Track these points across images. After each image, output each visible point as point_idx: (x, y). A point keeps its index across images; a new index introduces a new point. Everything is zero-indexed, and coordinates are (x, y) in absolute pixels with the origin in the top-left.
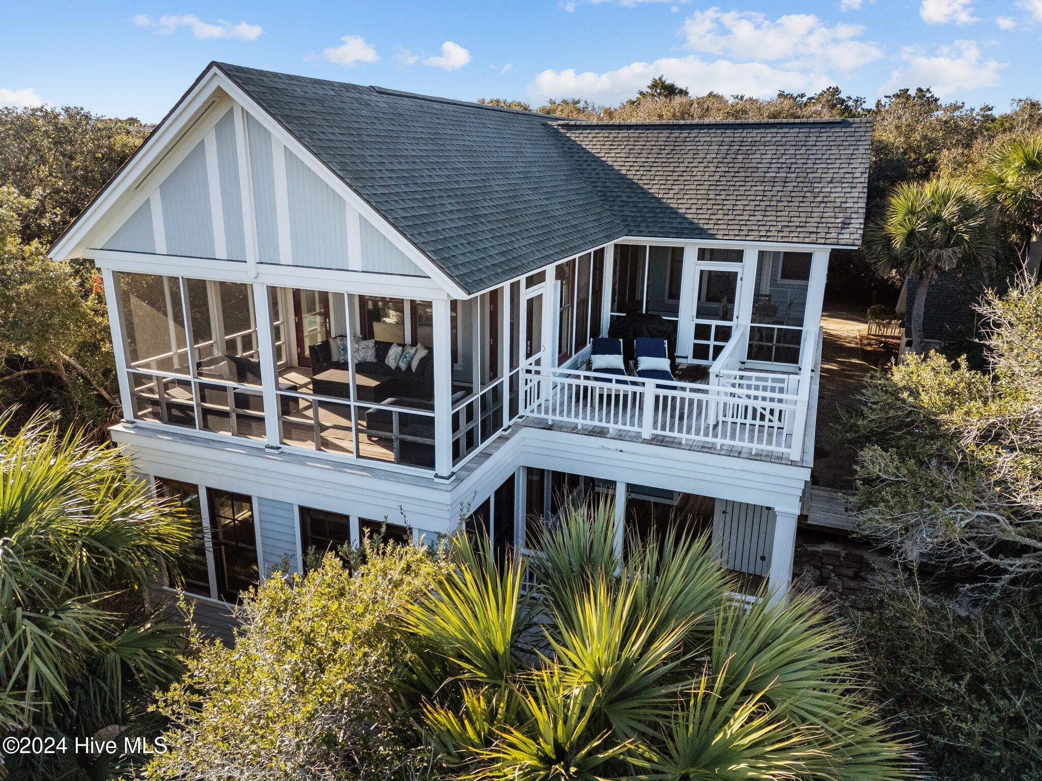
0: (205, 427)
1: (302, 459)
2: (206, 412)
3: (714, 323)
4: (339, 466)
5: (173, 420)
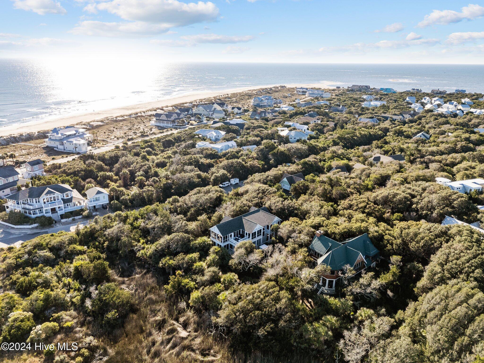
0: (214, 238)
1: (218, 241)
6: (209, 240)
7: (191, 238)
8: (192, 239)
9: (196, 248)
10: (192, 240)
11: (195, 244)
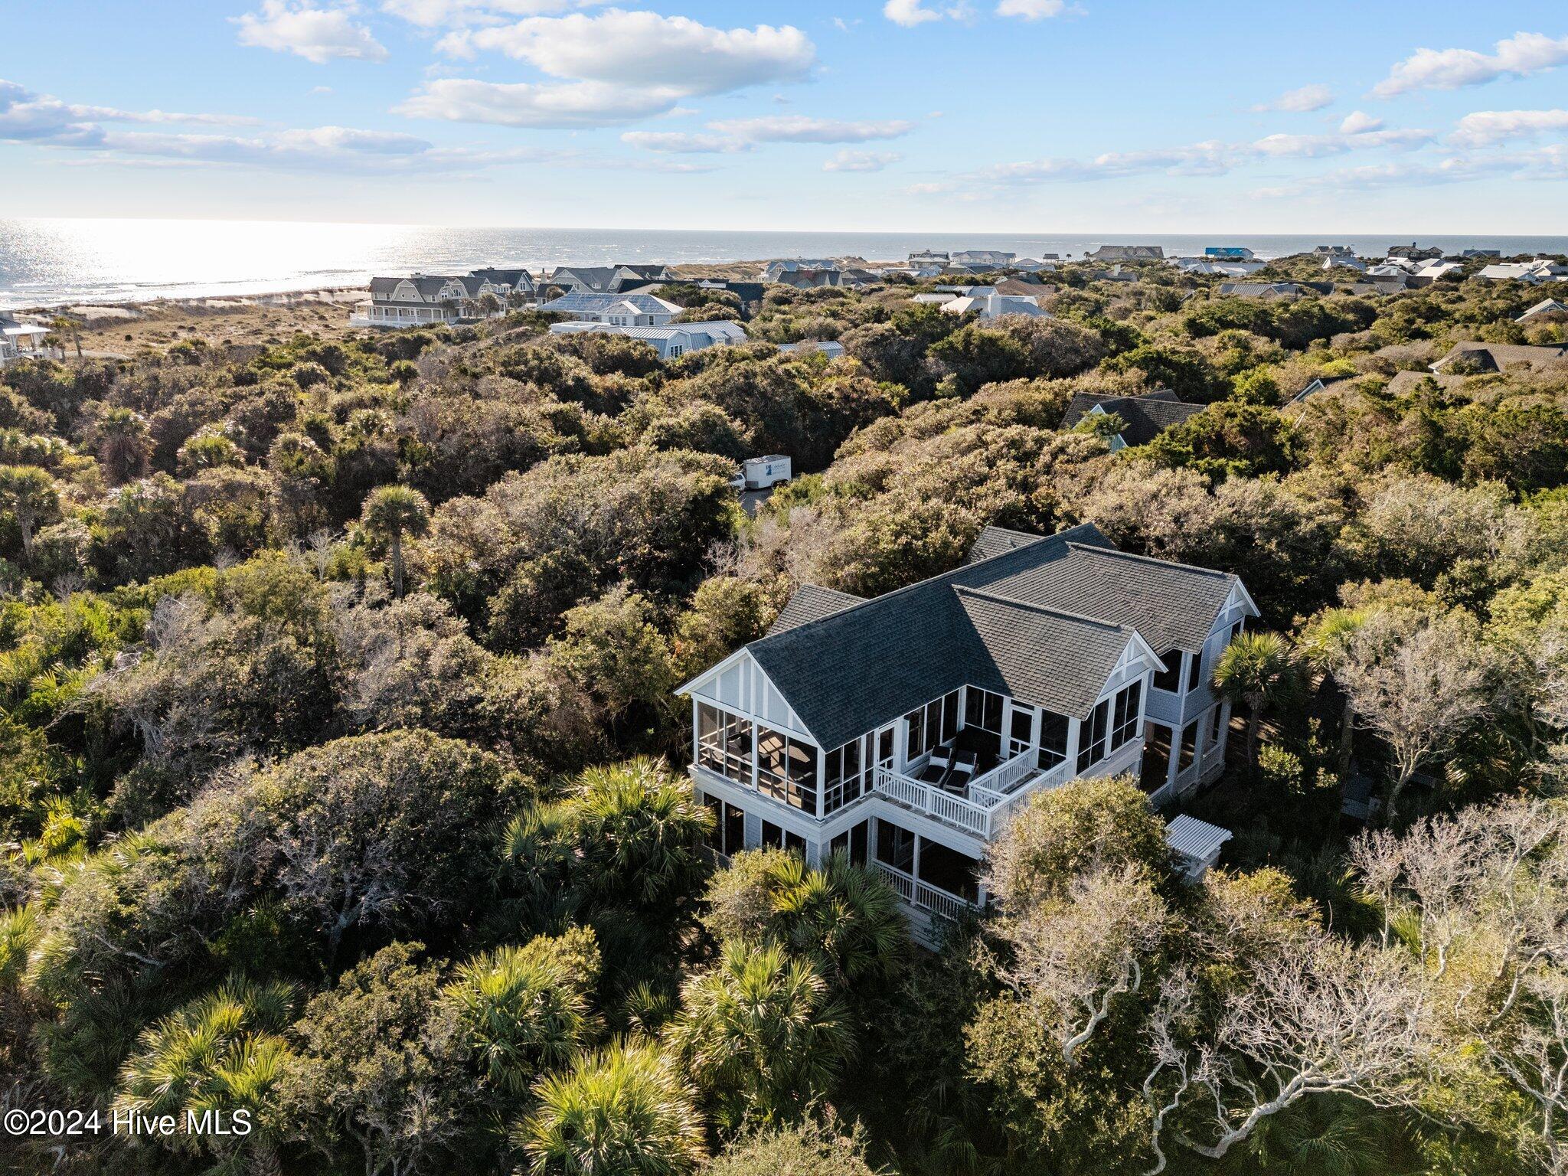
0: (728, 775)
1: (765, 799)
2: (729, 769)
3: (1021, 742)
4: (779, 806)
5: (714, 768)
6: (683, 786)
7: (507, 780)
8: (515, 789)
9: (561, 872)
10: (520, 797)
11: (547, 832)
